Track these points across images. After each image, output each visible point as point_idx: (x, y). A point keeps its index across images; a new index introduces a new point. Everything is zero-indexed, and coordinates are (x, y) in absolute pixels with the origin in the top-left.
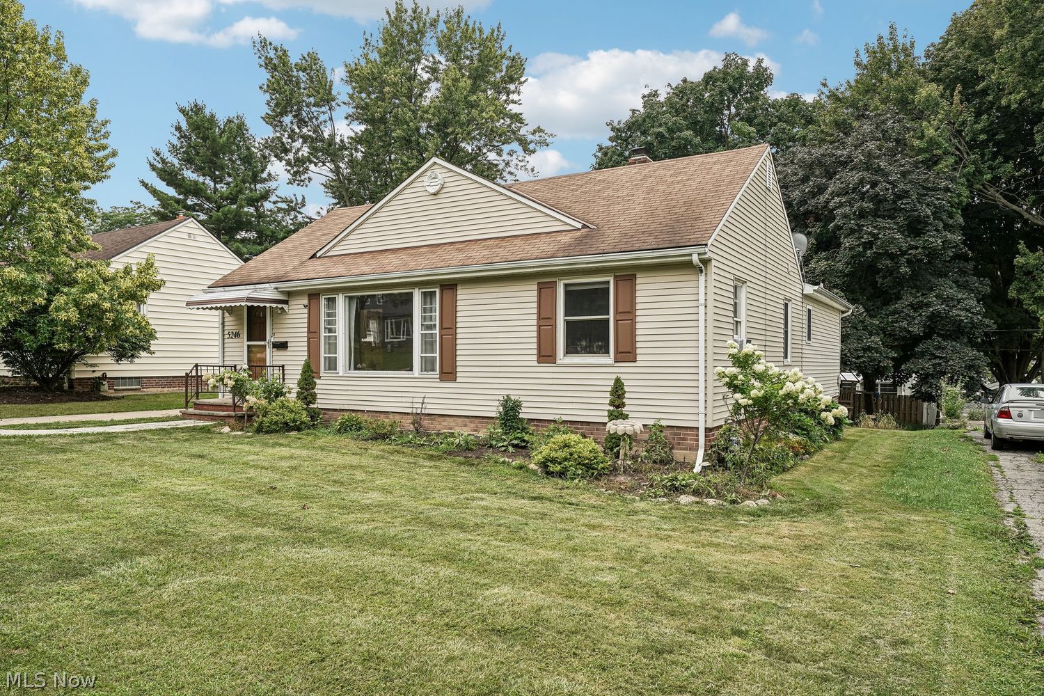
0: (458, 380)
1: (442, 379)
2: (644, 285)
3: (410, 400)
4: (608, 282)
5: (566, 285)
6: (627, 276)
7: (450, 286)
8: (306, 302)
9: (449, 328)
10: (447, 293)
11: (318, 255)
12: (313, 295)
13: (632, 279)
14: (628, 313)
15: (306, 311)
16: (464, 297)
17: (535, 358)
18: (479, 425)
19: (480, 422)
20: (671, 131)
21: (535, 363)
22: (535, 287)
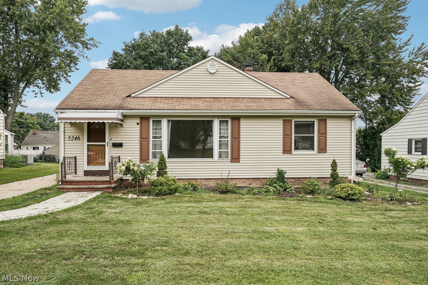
0: (241, 162)
1: (231, 162)
2: (330, 123)
3: (221, 172)
4: (314, 121)
5: (295, 121)
6: (323, 119)
7: (236, 119)
8: (139, 121)
9: (236, 137)
10: (236, 122)
11: (132, 96)
12: (144, 119)
13: (325, 121)
14: (323, 134)
15: (139, 126)
16: (244, 123)
17: (282, 152)
18: (252, 182)
19: (252, 181)
20: (155, 52)
21: (282, 154)
22: (282, 122)
